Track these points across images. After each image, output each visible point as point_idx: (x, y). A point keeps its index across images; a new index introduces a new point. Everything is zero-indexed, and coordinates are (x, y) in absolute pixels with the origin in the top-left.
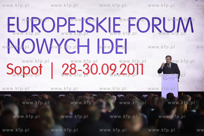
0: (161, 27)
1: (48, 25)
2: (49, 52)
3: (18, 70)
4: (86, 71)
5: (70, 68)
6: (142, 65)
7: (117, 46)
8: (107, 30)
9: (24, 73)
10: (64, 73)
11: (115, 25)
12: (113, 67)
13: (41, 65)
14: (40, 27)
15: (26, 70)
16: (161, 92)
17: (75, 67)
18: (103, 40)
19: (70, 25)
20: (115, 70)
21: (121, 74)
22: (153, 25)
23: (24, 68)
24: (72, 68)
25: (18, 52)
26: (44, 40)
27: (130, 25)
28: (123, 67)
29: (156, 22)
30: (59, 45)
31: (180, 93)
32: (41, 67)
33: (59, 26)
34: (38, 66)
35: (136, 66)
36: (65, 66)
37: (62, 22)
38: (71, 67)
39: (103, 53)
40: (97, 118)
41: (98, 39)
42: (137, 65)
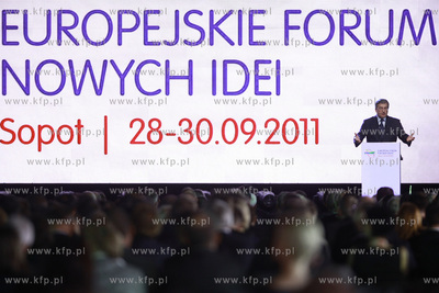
0: (360, 32)
1: (97, 28)
2: (99, 92)
3: (26, 135)
4: (186, 137)
5: (147, 129)
6: (316, 121)
7: (258, 78)
8: (236, 40)
9: (40, 141)
10: (133, 142)
11: (252, 28)
12: (248, 127)
13: (79, 121)
14: (77, 33)
15: (46, 135)
16: (359, 186)
17: (160, 125)
18: (226, 63)
19: (147, 28)
20: (252, 133)
21: (268, 142)
22: (342, 28)
23: (40, 128)
24: (152, 130)
25: (26, 91)
26: (88, 64)
27: (288, 28)
28: (272, 125)
29: (350, 20)
30: (122, 77)
31: (404, 187)
32: (79, 126)
33: (121, 30)
34: (73, 124)
35: (301, 125)
36: (137, 125)
37: (128, 21)
38: (150, 126)
39: (226, 93)
40: (212, 245)
41: (214, 62)
42: (305, 120)
